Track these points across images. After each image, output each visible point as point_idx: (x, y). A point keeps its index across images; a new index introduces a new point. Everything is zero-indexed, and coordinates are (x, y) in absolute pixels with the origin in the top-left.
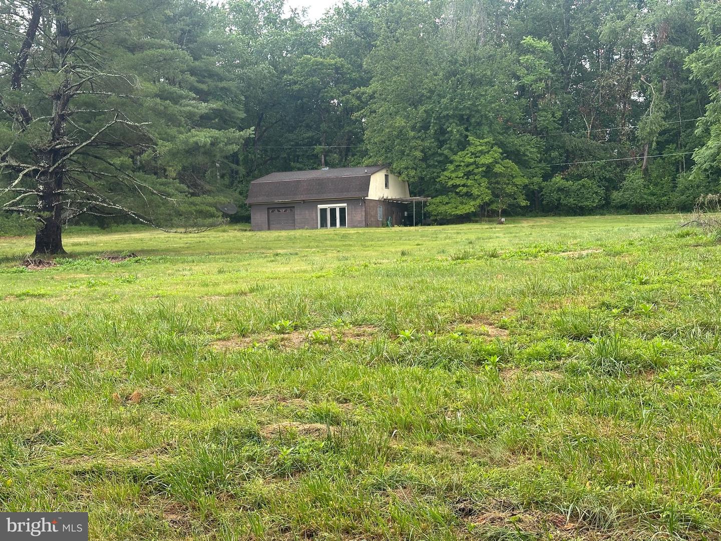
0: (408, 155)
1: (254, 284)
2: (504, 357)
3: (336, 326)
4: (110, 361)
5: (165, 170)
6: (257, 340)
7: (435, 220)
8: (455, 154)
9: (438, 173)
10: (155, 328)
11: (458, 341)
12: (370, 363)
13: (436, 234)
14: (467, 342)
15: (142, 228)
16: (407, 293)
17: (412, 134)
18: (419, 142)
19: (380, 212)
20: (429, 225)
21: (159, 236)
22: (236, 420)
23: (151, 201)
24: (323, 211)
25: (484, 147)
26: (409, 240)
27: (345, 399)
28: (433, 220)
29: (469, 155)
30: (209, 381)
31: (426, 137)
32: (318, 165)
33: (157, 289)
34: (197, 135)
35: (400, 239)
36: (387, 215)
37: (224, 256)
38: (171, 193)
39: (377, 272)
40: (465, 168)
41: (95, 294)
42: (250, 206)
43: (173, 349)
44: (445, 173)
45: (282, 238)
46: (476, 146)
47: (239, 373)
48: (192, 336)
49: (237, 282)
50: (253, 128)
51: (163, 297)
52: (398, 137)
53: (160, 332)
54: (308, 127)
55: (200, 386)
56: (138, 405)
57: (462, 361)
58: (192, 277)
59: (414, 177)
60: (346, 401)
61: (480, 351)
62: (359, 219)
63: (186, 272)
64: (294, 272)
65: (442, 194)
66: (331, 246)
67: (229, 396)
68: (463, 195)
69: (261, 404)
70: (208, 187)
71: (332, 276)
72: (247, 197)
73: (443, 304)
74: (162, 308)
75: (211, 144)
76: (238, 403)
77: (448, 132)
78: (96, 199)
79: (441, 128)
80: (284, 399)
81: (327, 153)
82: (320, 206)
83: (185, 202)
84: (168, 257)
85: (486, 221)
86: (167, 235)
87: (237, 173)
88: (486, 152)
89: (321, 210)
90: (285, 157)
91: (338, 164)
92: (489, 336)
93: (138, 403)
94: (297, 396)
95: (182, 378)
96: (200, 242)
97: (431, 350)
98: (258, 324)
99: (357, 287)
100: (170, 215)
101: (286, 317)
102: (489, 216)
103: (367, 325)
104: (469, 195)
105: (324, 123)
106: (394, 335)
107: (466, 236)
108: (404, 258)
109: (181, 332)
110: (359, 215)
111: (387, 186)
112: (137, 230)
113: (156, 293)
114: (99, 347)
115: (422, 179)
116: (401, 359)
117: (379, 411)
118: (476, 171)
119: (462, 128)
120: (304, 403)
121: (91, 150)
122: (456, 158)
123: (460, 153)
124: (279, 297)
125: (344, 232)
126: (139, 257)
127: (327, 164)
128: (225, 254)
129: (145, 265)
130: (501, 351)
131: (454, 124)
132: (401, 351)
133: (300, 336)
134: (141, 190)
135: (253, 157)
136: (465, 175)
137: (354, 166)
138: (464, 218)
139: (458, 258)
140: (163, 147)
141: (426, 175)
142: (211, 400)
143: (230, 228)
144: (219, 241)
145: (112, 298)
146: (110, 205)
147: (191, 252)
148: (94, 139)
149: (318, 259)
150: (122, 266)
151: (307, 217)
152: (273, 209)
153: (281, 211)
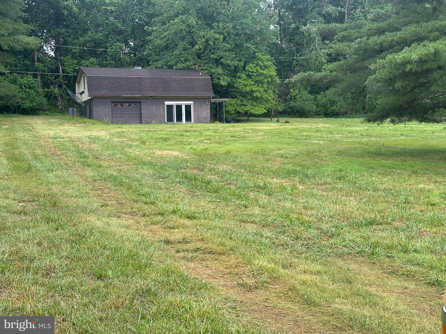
62: (205, 116)
82: (167, 103)
89: (168, 106)
110: (205, 112)
151: (154, 112)
152: (116, 103)
153: (124, 105)
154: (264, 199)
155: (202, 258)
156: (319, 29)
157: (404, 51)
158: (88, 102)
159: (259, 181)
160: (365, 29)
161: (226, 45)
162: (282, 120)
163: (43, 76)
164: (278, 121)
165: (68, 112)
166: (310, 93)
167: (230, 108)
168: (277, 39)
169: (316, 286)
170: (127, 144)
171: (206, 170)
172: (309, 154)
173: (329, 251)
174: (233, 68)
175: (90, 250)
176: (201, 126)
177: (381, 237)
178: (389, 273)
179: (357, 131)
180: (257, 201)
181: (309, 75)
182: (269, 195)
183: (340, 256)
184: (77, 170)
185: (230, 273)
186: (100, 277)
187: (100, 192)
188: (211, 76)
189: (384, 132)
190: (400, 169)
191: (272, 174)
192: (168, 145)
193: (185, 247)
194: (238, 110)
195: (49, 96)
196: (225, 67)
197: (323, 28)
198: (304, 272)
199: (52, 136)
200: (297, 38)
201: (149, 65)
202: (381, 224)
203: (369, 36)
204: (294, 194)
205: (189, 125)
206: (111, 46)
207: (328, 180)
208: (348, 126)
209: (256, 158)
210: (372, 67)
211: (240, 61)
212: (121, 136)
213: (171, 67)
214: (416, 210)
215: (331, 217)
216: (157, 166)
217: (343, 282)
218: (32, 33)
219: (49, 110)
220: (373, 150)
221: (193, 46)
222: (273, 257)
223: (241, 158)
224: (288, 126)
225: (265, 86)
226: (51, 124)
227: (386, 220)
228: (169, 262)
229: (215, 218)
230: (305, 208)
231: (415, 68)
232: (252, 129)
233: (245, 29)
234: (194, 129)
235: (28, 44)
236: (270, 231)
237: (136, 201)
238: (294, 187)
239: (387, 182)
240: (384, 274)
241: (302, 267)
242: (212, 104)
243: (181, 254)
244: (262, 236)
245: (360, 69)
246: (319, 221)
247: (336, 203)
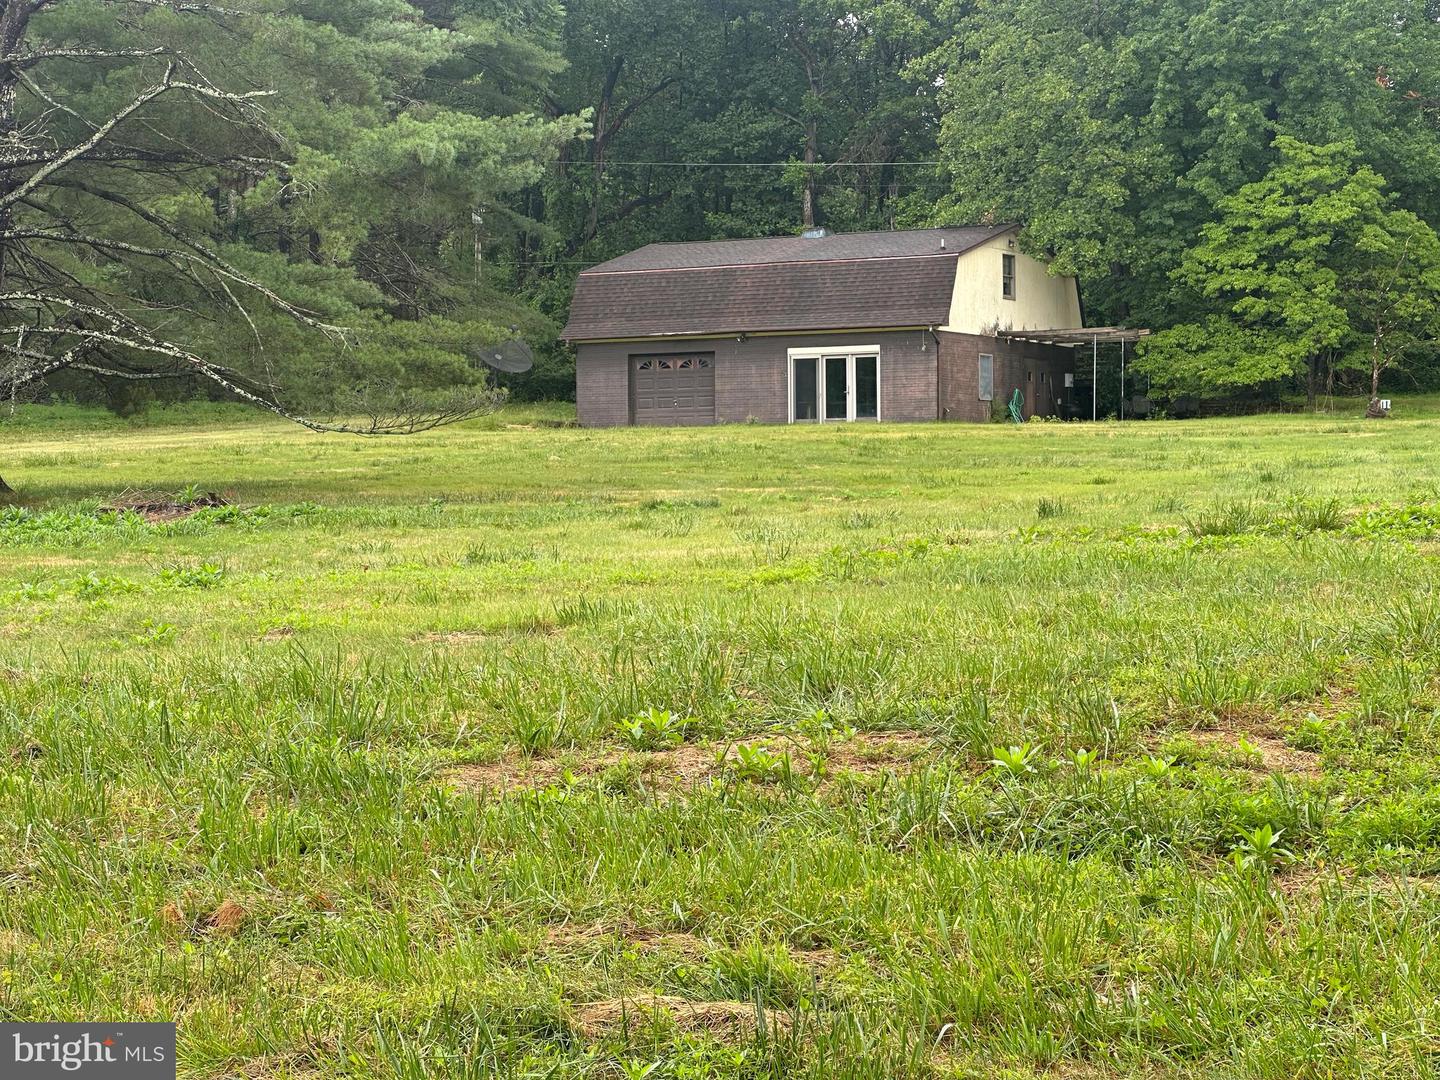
0: (1078, 194)
1: (573, 597)
2: (1296, 832)
3: (810, 733)
4: (152, 816)
5: (316, 240)
6: (577, 766)
7: (1163, 403)
8: (1232, 191)
9: (1173, 251)
10: (280, 724)
11: (1163, 783)
12: (897, 838)
13: (1162, 449)
14: (1188, 784)
15: (238, 415)
16: (1030, 636)
17: (1094, 126)
18: (1117, 153)
19: (986, 373)
20: (1142, 417)
21: (292, 439)
22: (507, 984)
23: (270, 333)
24: (806, 367)
25: (1325, 171)
26: (1074, 465)
27: (816, 938)
28: (1156, 403)
29: (1275, 196)
30: (432, 876)
31: (1137, 137)
32: (793, 222)
33: (286, 609)
34: (414, 133)
35: (1046, 461)
36: (1006, 385)
37: (489, 507)
38: (334, 308)
39: (952, 571)
40: (1263, 235)
41: (103, 619)
42: (575, 348)
43: (330, 785)
44: (1198, 252)
45: (672, 453)
46: (1301, 166)
47: (518, 857)
48: (387, 752)
49: (522, 591)
50: (588, 112)
51: (302, 631)
52: (1046, 135)
53: (294, 737)
54: (764, 103)
55: (407, 890)
56: (232, 940)
57: (1168, 841)
58: (389, 574)
59: (1095, 264)
60: (819, 943)
61: (1225, 812)
62: (919, 395)
63: (374, 558)
64: (699, 565)
65: (1184, 320)
66: (826, 481)
67: (489, 921)
68: (1255, 323)
69: (577, 945)
70: (445, 288)
71: (812, 579)
72: (565, 320)
73: (1132, 673)
74: (300, 665)
75: (458, 160)
76: (512, 942)
77: (1211, 120)
78: (103, 326)
79: (1188, 108)
80: (643, 934)
81: (820, 185)
82: (796, 353)
83: (373, 337)
84: (320, 508)
85: (1328, 407)
86: (315, 437)
87: (536, 244)
88: (1331, 187)
89: (799, 363)
90: (688, 196)
91: (855, 220)
92: (1261, 769)
93: (235, 935)
94: (682, 927)
95: (356, 866)
96: (416, 460)
97: (1079, 805)
98: (580, 719)
99: (882, 614)
100: (327, 375)
101: (663, 702)
102: (1339, 392)
103: (899, 730)
104: (1272, 323)
105: (813, 91)
106: (978, 760)
107: (1259, 457)
108: (1046, 525)
109: (357, 737)
110: (919, 380)
111: (1008, 290)
112: (222, 420)
113: (283, 620)
114: (122, 775)
115: (1122, 269)
116: (990, 831)
117: (907, 971)
118: (1299, 246)
119: (1256, 109)
120: (699, 944)
121: (92, 172)
122: (1236, 203)
123: (1246, 189)
124: (647, 640)
125: (868, 436)
126: (230, 507)
127: (820, 219)
128: (492, 501)
129: (249, 531)
130: (1288, 815)
131: (1231, 96)
132: (993, 810)
133: (701, 759)
134: (240, 298)
135: (588, 195)
136: (1261, 258)
137: (908, 226)
138: (1257, 396)
139: (1213, 530)
140: (313, 170)
141: (1134, 259)
142: (438, 929)
143: (511, 417)
144: (476, 457)
145: (155, 634)
146: (144, 342)
147: (387, 491)
148: (101, 139)
149: (781, 520)
150: (179, 533)
151: (753, 386)
152: (646, 360)
153: (671, 364)
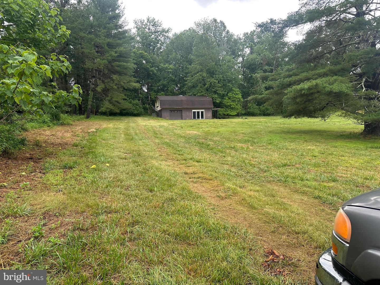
62: (209, 116)
89: (194, 112)
151: (188, 115)
152: (172, 111)
153: (175, 112)
154: (233, 153)
155: (201, 182)
156: (261, 75)
157: (301, 84)
158: (160, 111)
159: (232, 145)
160: (282, 75)
161: (219, 85)
162: (244, 117)
163: (142, 100)
164: (242, 118)
165: (152, 115)
166: (257, 105)
167: (221, 113)
168: (242, 81)
169: (256, 198)
170: (175, 128)
171: (208, 140)
172: (256, 132)
173: (263, 179)
174: (222, 95)
175: (149, 176)
176: (208, 120)
177: (290, 173)
178: (294, 191)
179: (278, 122)
180: (230, 154)
181: (256, 97)
182: (236, 151)
183: (269, 182)
184: (152, 140)
185: (213, 190)
186: (151, 191)
187: (160, 149)
188: (212, 98)
189: (291, 122)
190: (299, 139)
191: (238, 142)
192: (193, 129)
193: (194, 176)
194: (224, 113)
195: (145, 109)
196: (219, 94)
197: (263, 75)
198: (251, 190)
199: (144, 125)
200: (251, 81)
201: (186, 95)
202: (290, 166)
203: (284, 78)
204: (248, 151)
205: (203, 120)
206: (170, 87)
207: (264, 144)
208: (274, 120)
209: (231, 134)
210: (286, 92)
211: (225, 91)
212: (173, 125)
213: (195, 95)
214: (307, 159)
215: (265, 162)
216: (187, 138)
217: (270, 196)
218: (138, 82)
219: (145, 114)
220: (286, 130)
221: (205, 86)
222: (235, 182)
223: (224, 134)
224: (246, 120)
225: (237, 102)
226: (145, 120)
227: (292, 164)
228: (185, 183)
229: (210, 162)
230: (252, 157)
231: (306, 92)
232: (230, 122)
233: (228, 77)
234: (205, 122)
235: (135, 86)
236: (235, 169)
237: (175, 154)
238: (248, 148)
239: (292, 146)
240: (291, 192)
241: (249, 188)
242: (213, 111)
243: (191, 180)
244: (231, 171)
245: (280, 93)
246: (259, 164)
247: (268, 155)
